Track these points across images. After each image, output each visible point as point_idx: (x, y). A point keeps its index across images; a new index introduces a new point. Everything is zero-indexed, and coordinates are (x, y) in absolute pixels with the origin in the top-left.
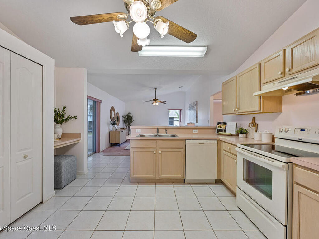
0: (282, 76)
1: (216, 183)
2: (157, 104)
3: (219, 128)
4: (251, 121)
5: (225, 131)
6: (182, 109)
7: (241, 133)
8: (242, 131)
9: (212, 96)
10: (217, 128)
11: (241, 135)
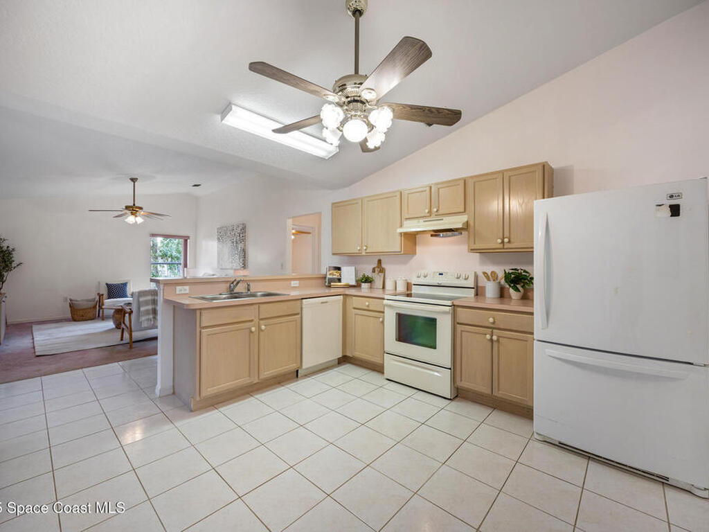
0: (428, 215)
1: (338, 363)
2: (139, 220)
3: (331, 277)
4: (375, 265)
5: (339, 280)
6: (189, 237)
7: (365, 282)
8: (367, 280)
9: (290, 218)
10: (328, 276)
11: (365, 286)
